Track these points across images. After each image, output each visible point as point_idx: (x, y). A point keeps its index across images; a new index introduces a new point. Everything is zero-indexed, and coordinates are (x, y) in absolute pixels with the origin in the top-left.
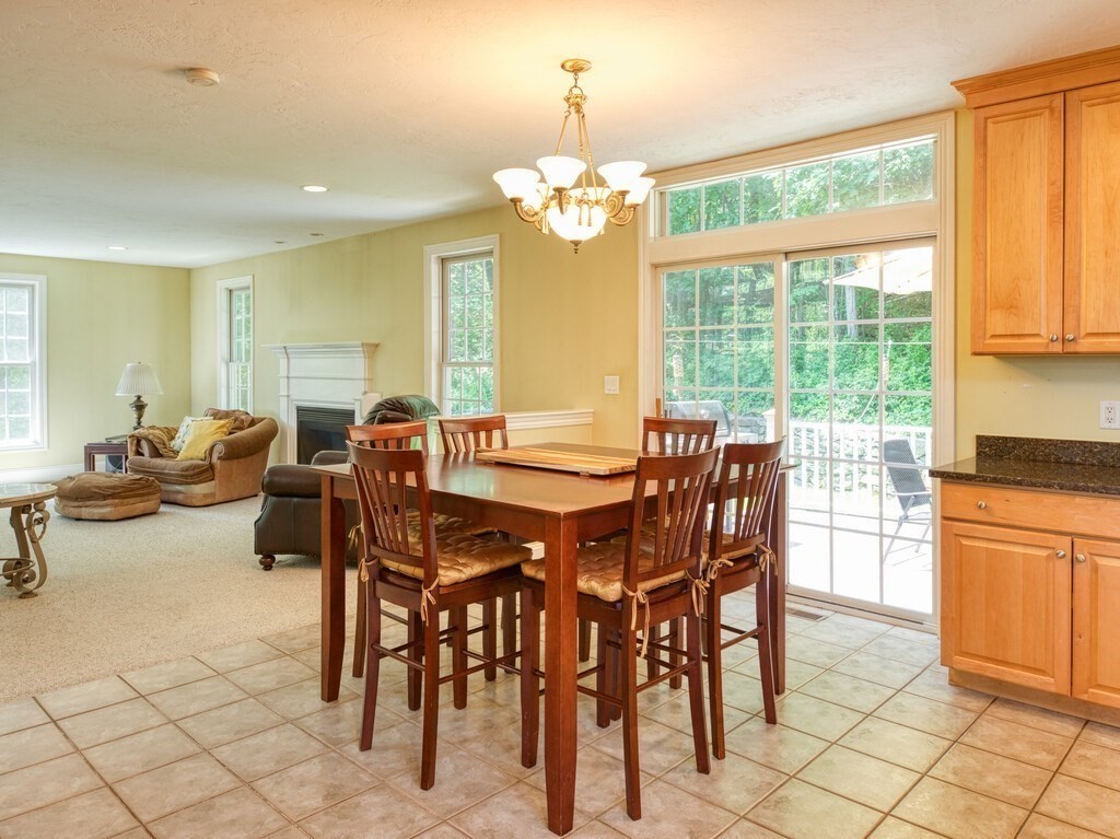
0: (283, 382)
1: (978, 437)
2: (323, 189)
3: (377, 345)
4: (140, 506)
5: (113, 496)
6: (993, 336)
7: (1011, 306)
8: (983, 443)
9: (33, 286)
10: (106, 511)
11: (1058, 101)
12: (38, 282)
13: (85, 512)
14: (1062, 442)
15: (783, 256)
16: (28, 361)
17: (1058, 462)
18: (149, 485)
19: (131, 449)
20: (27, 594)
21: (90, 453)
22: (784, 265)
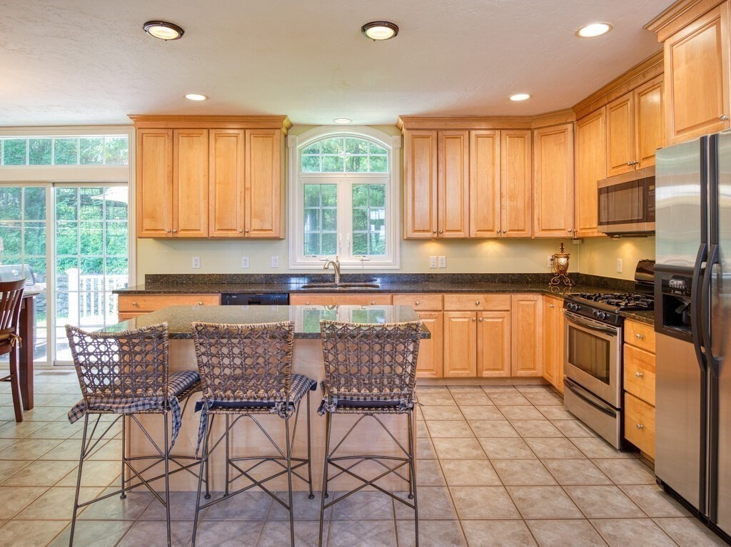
1: (146, 275)
6: (146, 230)
7: (153, 217)
8: (147, 277)
11: (170, 132)
14: (179, 275)
15: (51, 185)
17: (177, 283)
22: (52, 189)
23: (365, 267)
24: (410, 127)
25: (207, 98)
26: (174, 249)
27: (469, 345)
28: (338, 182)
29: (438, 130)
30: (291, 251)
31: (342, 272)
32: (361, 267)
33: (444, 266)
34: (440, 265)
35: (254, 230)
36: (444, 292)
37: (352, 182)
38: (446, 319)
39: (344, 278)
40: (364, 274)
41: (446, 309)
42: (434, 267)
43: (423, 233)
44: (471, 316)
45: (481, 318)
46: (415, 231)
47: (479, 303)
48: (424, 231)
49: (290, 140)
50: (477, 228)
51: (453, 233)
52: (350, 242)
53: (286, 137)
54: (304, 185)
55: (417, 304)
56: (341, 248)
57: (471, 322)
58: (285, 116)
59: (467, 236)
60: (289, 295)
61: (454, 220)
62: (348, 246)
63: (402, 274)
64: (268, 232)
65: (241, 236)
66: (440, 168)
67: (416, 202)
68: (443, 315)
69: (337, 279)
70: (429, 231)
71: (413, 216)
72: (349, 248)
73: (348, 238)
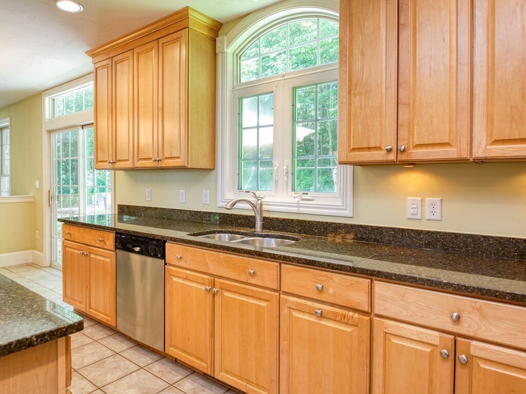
6: (99, 161)
7: (102, 149)
8: (119, 207)
11: (110, 61)
15: (80, 128)
17: (135, 215)
23: (302, 210)
28: (274, 89)
30: (219, 184)
32: (295, 209)
33: (437, 217)
34: (428, 215)
35: (166, 159)
38: (378, 335)
39: (270, 224)
42: (416, 217)
43: (366, 153)
44: (437, 342)
45: (464, 356)
46: (354, 150)
47: (459, 318)
48: (369, 149)
49: (218, 44)
50: (491, 135)
51: (430, 150)
52: (287, 173)
53: (214, 41)
54: (241, 99)
55: (317, 288)
56: (277, 182)
57: (438, 359)
58: (187, 9)
59: (465, 155)
60: (165, 242)
61: (432, 122)
62: (285, 178)
63: (355, 225)
64: (176, 160)
65: (155, 165)
66: (402, 21)
67: (355, 95)
68: (371, 321)
69: (259, 224)
70: (379, 148)
71: (349, 121)
72: (287, 181)
73: (285, 167)
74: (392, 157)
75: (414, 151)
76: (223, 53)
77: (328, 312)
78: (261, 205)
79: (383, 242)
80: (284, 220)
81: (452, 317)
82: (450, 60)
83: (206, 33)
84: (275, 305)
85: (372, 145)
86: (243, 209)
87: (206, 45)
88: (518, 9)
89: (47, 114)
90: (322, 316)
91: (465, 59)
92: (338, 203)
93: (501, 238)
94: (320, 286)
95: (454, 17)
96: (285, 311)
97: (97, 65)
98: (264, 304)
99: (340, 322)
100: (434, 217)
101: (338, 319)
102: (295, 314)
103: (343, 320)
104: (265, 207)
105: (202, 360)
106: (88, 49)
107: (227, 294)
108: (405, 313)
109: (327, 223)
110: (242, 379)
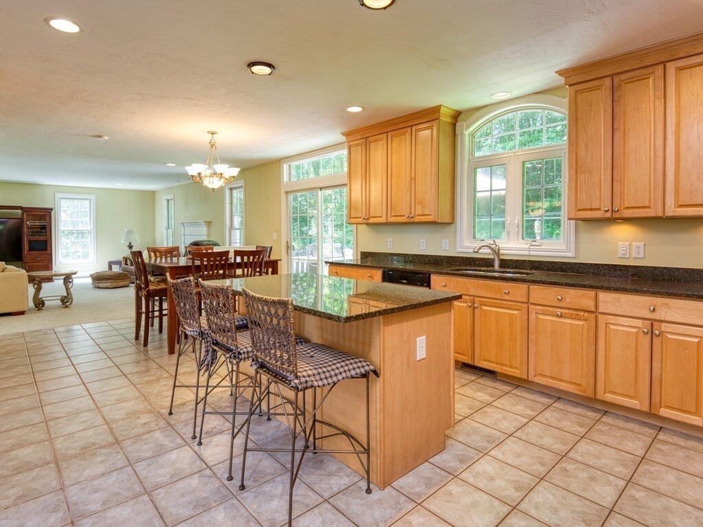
0: (183, 236)
2: (174, 165)
3: (211, 222)
4: (122, 283)
5: (110, 279)
7: (355, 208)
8: (362, 253)
9: (90, 199)
10: (108, 285)
11: (364, 141)
12: (92, 197)
13: (101, 285)
15: (319, 189)
16: (89, 229)
18: (125, 275)
19: (123, 263)
20: (67, 307)
21: (110, 264)
22: (320, 192)
23: (532, 253)
24: (572, 82)
25: (364, 108)
26: (377, 232)
27: (636, 366)
28: (507, 162)
29: (612, 76)
30: (458, 235)
31: (502, 257)
32: (527, 253)
33: (641, 255)
34: (634, 255)
35: (418, 215)
36: (597, 288)
37: (522, 160)
38: (601, 325)
39: (505, 264)
40: (530, 261)
41: (600, 310)
42: (625, 256)
43: (590, 212)
44: (640, 326)
45: (657, 332)
46: (580, 210)
47: (654, 309)
48: (591, 210)
49: (458, 128)
50: (678, 202)
51: (636, 210)
52: (518, 226)
53: (454, 125)
54: (475, 169)
55: (558, 299)
56: (508, 232)
57: (641, 335)
58: (440, 106)
59: (660, 214)
60: (430, 275)
61: (637, 193)
62: (517, 230)
63: (577, 263)
64: (428, 217)
65: (408, 220)
66: (616, 126)
67: (580, 173)
68: (596, 317)
69: (497, 264)
70: (599, 209)
71: (576, 191)
72: (518, 232)
73: (516, 221)
74: (608, 215)
75: (625, 211)
76: (462, 134)
77: (565, 313)
78: (499, 249)
79: (600, 275)
80: (517, 260)
81: (650, 309)
82: (650, 153)
83: (449, 120)
84: (526, 313)
85: (594, 207)
86: (485, 253)
87: (449, 129)
88: (696, 124)
89: (285, 179)
90: (561, 316)
91: (660, 153)
92: (564, 247)
93: (688, 269)
94: (560, 298)
95: (652, 126)
96: (533, 316)
97: (351, 143)
98: (516, 312)
99: (574, 319)
100: (639, 256)
101: (573, 317)
102: (540, 317)
103: (577, 318)
104: (501, 252)
105: (464, 355)
106: (345, 130)
107: (484, 308)
108: (620, 310)
109: (554, 262)
110: (497, 363)
